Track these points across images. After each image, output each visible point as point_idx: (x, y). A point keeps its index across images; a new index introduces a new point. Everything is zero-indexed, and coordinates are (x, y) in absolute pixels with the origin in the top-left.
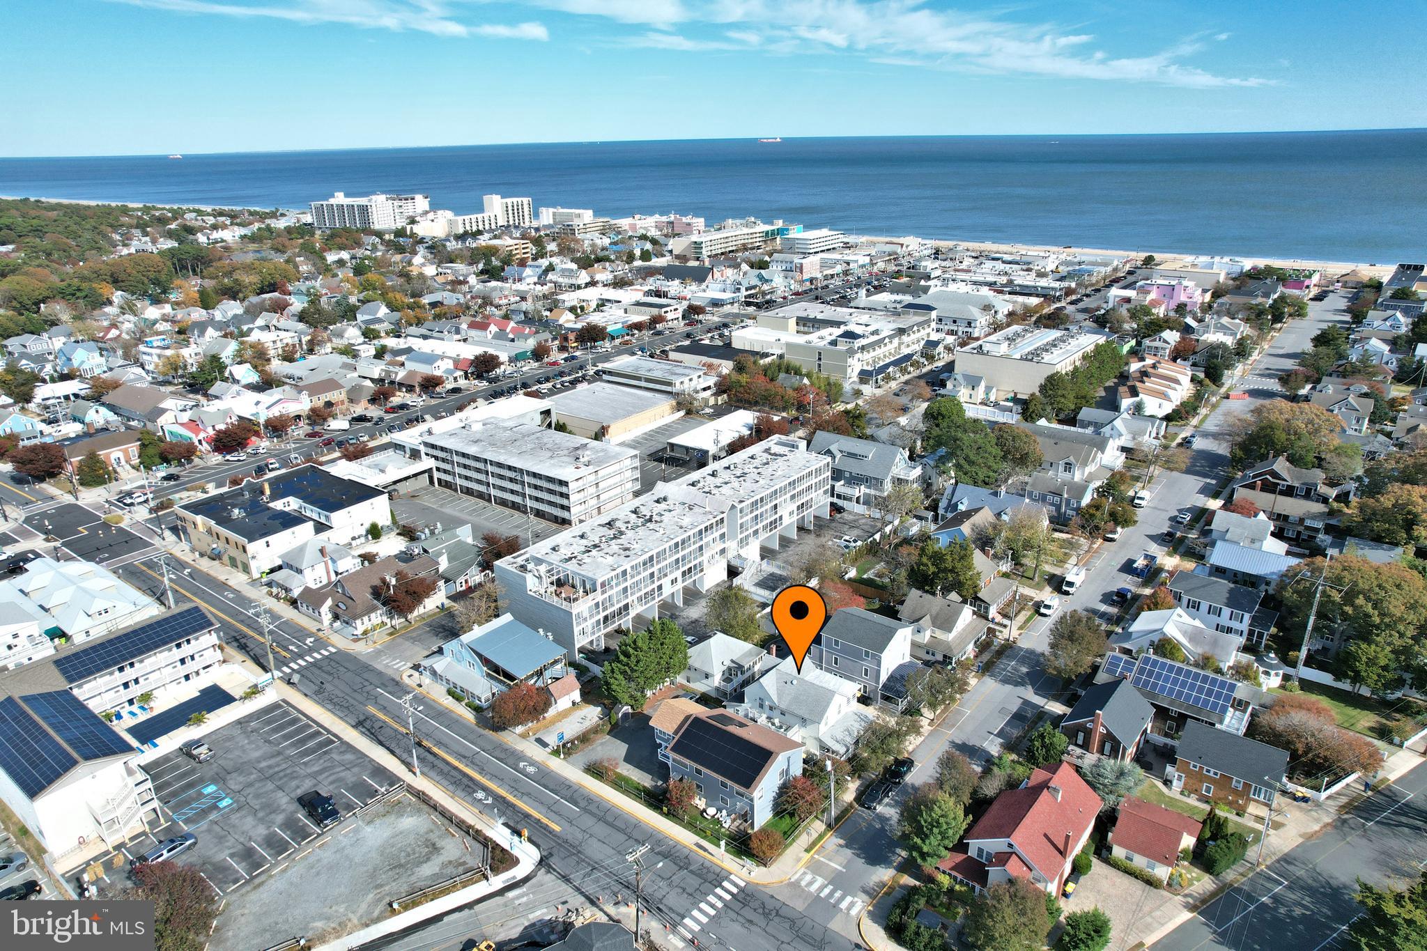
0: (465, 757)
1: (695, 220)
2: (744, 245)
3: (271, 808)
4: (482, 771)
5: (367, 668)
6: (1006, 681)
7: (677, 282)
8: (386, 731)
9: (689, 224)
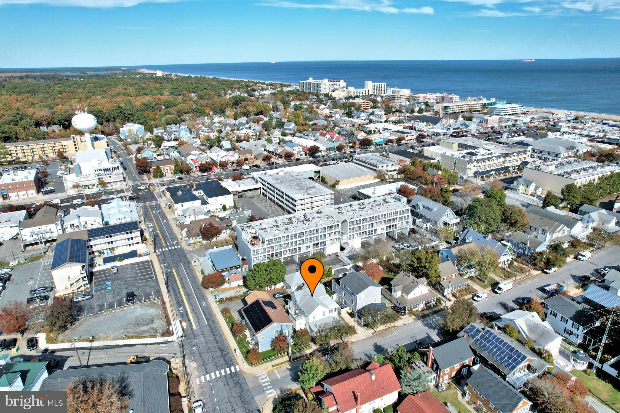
0: (187, 294)
1: (455, 96)
2: (470, 109)
3: (119, 294)
4: (189, 301)
5: (185, 256)
6: (426, 325)
7: (425, 123)
8: (173, 279)
9: (451, 98)
